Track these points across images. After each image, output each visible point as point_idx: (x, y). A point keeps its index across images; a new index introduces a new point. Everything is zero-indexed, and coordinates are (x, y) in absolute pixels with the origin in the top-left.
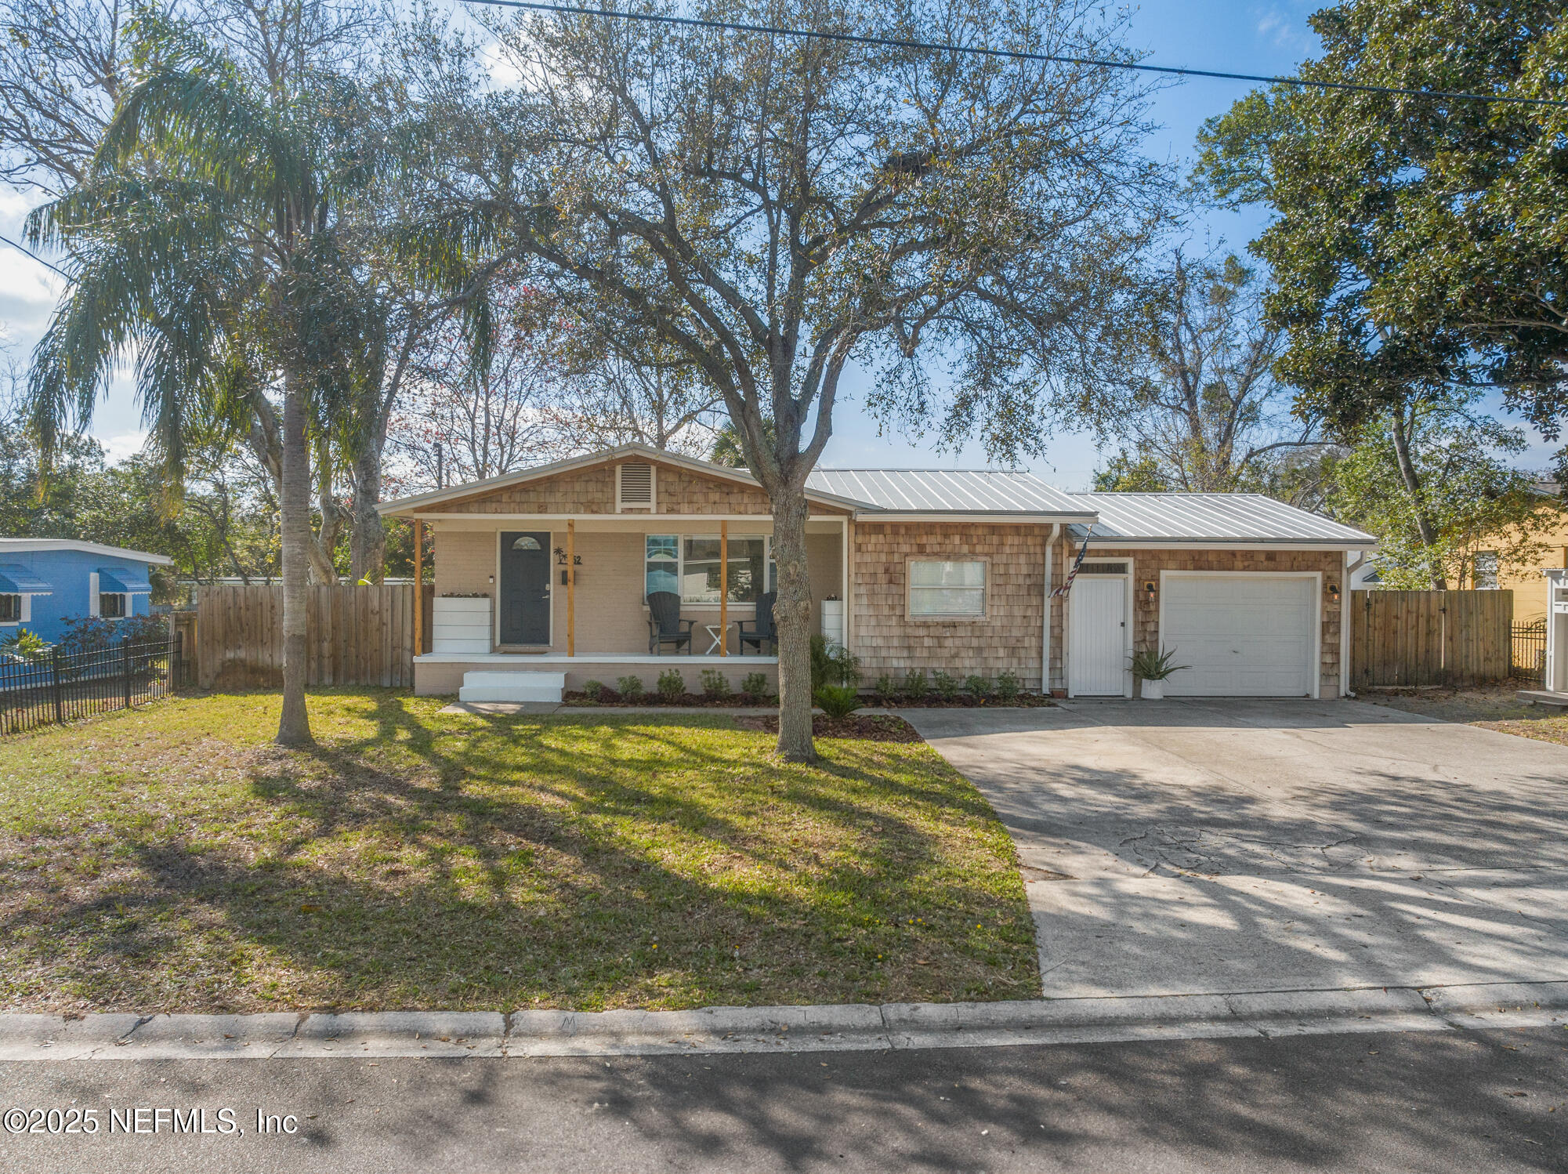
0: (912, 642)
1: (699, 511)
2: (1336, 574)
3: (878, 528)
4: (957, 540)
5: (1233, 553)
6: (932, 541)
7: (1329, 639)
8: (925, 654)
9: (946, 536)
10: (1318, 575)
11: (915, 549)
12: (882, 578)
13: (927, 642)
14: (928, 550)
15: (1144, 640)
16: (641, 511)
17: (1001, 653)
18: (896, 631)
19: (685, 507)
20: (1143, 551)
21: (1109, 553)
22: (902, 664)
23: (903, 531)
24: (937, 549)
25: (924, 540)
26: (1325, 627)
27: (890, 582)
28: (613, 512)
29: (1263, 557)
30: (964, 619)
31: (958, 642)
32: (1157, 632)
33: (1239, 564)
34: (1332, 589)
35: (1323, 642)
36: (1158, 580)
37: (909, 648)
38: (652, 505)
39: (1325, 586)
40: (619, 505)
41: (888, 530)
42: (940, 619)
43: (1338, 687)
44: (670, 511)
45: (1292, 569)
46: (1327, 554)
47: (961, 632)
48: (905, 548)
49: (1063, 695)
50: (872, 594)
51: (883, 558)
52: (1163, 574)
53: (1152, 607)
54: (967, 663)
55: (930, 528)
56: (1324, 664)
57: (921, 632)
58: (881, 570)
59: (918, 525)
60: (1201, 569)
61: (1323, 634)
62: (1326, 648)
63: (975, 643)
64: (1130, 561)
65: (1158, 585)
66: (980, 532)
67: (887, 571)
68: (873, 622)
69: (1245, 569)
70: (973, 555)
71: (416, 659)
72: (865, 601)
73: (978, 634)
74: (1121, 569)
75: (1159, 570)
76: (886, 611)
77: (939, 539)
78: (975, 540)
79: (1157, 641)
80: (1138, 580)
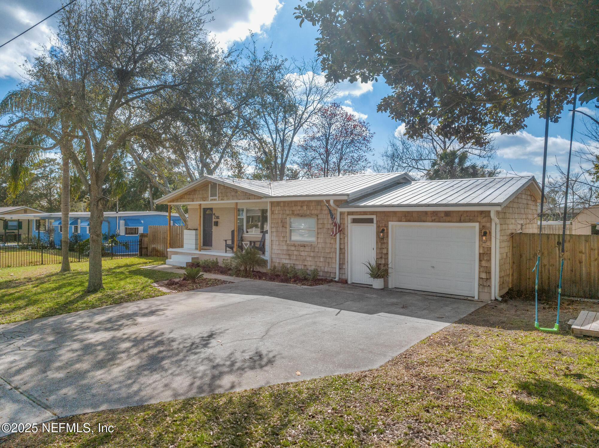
0: (290, 252)
1: (228, 199)
2: (488, 225)
3: (278, 203)
4: (305, 208)
5: (426, 213)
6: (297, 209)
7: (484, 263)
8: (295, 258)
9: (302, 206)
10: (477, 225)
11: (291, 212)
12: (280, 225)
13: (295, 253)
14: (295, 213)
15: (381, 258)
16: (215, 200)
17: (322, 259)
18: (285, 248)
19: (225, 198)
20: (380, 212)
21: (365, 213)
22: (287, 261)
23: (287, 205)
24: (298, 212)
25: (294, 208)
26: (482, 256)
27: (283, 227)
28: (208, 201)
29: (443, 215)
30: (308, 243)
31: (306, 254)
32: (387, 254)
33: (429, 218)
34: (485, 233)
35: (480, 266)
36: (387, 227)
37: (289, 255)
38: (217, 198)
39: (480, 231)
40: (210, 198)
41: (282, 204)
42: (299, 243)
43: (490, 293)
44: (222, 200)
45: (460, 221)
46: (482, 212)
47: (307, 249)
48: (288, 212)
49: (345, 282)
50: (277, 231)
51: (280, 217)
52: (390, 224)
53: (385, 241)
54: (309, 263)
55: (296, 203)
56: (480, 278)
57: (293, 248)
58: (280, 222)
59: (291, 202)
60: (409, 221)
61: (480, 261)
62: (482, 269)
63: (312, 254)
64: (374, 217)
65: (387, 229)
66: (313, 204)
67: (282, 221)
68: (277, 244)
69: (433, 221)
70: (310, 216)
71: (168, 250)
72: (275, 234)
73: (313, 250)
74: (371, 221)
75: (388, 221)
76: (282, 239)
77: (299, 208)
78: (312, 208)
79: (387, 258)
80: (378, 227)
